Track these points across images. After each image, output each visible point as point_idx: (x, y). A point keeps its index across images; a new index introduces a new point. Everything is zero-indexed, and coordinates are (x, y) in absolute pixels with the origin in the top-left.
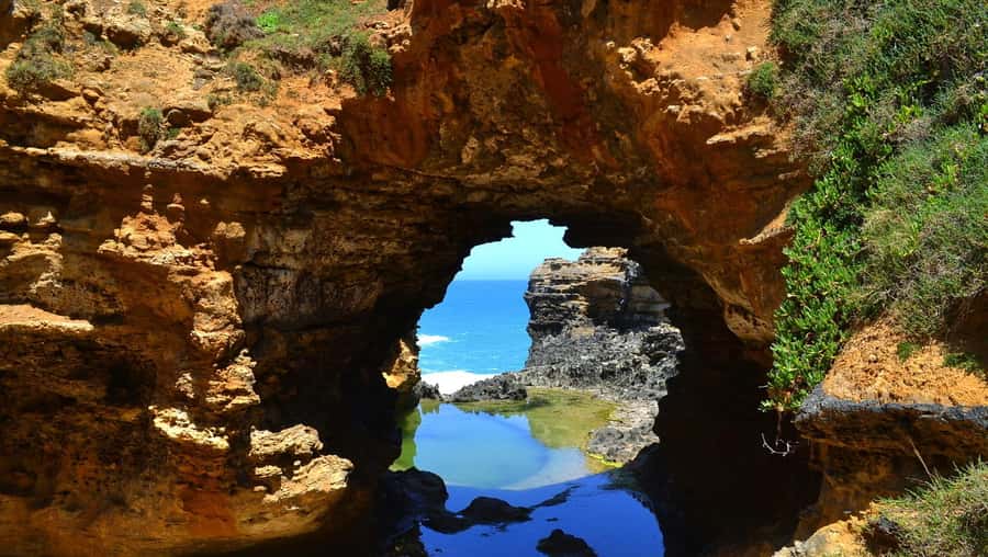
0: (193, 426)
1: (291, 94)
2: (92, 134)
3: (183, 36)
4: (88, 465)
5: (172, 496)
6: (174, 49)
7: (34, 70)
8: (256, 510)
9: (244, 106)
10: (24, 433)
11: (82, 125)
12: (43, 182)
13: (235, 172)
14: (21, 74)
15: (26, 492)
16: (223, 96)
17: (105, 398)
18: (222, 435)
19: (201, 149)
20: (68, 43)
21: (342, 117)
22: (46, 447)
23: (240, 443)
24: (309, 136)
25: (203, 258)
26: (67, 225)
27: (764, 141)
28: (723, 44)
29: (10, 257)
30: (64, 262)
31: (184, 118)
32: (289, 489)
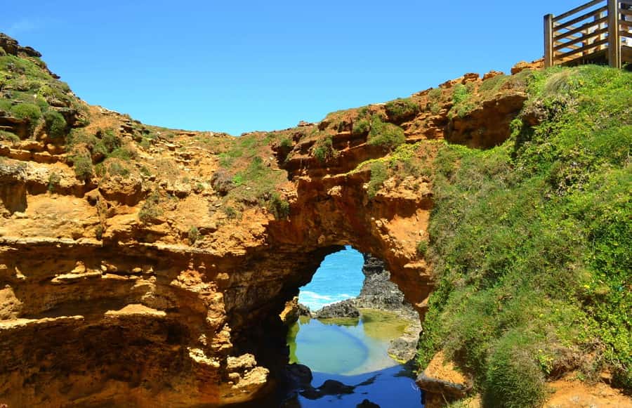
0: (205, 357)
1: (248, 218)
2: (170, 238)
3: (203, 189)
4: (156, 369)
5: (194, 385)
6: (200, 195)
7: (149, 214)
8: (228, 392)
9: (230, 226)
10: (129, 354)
11: (166, 235)
12: (149, 255)
13: (226, 254)
14: (145, 216)
15: (128, 380)
16: (221, 222)
17: (166, 341)
18: (217, 361)
19: (213, 244)
20: (161, 199)
21: (269, 228)
22: (137, 360)
23: (224, 363)
24: (255, 237)
25: (212, 288)
26: (159, 273)
27: (423, 270)
28: (412, 226)
29: (135, 286)
30: (157, 288)
31: (206, 231)
32: (243, 383)
